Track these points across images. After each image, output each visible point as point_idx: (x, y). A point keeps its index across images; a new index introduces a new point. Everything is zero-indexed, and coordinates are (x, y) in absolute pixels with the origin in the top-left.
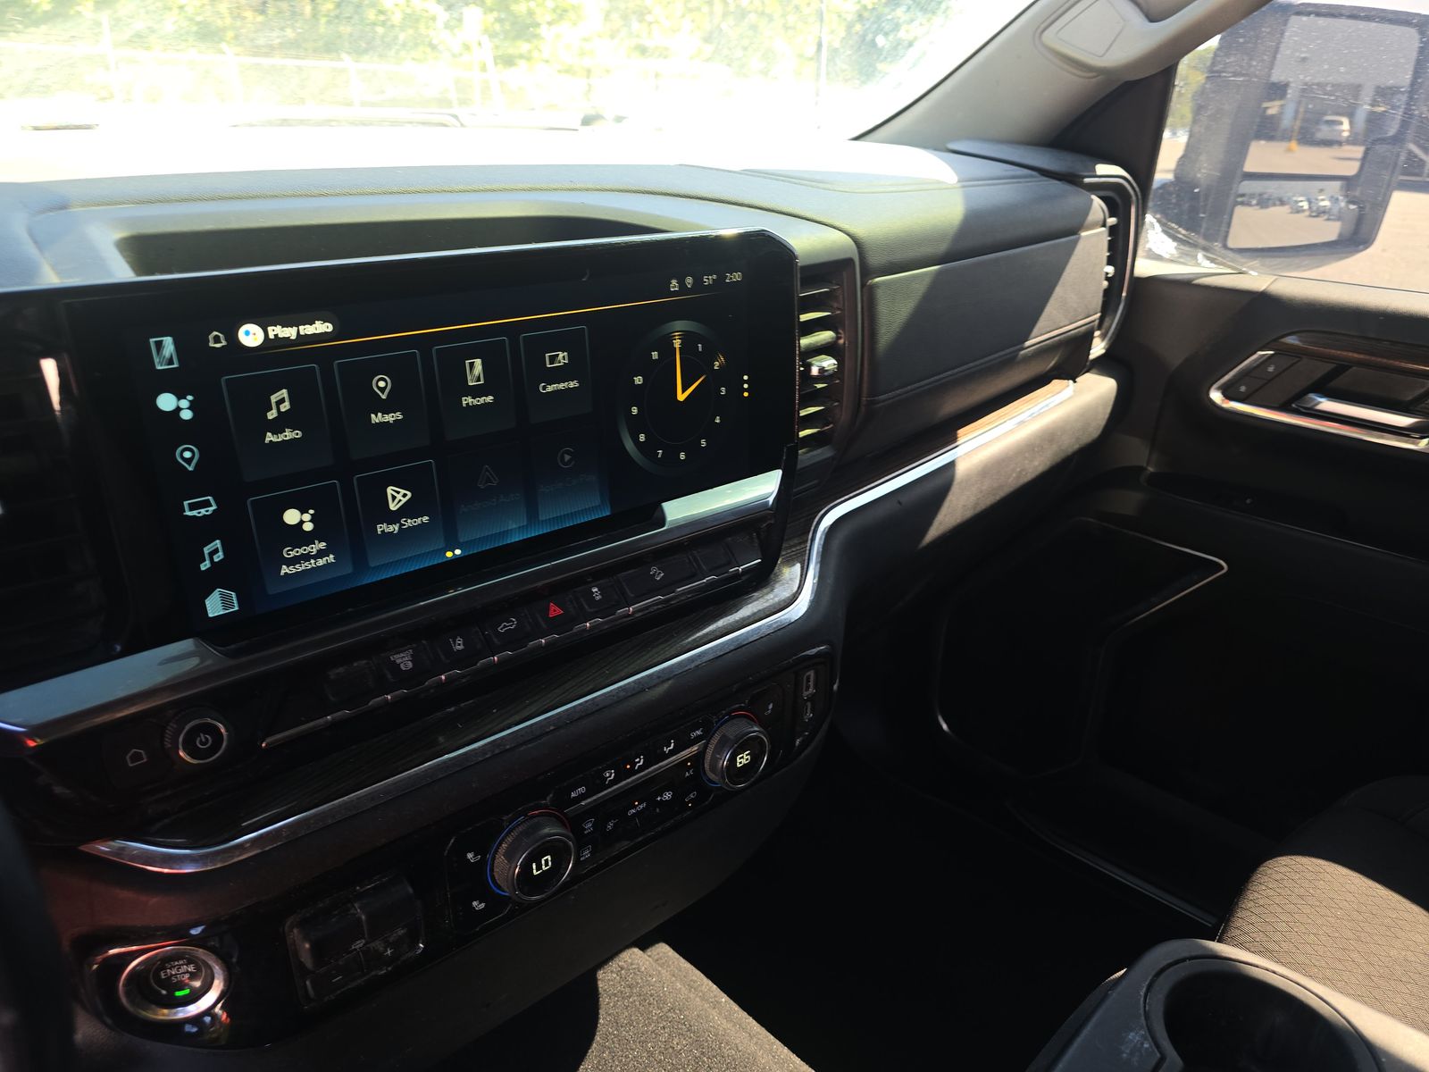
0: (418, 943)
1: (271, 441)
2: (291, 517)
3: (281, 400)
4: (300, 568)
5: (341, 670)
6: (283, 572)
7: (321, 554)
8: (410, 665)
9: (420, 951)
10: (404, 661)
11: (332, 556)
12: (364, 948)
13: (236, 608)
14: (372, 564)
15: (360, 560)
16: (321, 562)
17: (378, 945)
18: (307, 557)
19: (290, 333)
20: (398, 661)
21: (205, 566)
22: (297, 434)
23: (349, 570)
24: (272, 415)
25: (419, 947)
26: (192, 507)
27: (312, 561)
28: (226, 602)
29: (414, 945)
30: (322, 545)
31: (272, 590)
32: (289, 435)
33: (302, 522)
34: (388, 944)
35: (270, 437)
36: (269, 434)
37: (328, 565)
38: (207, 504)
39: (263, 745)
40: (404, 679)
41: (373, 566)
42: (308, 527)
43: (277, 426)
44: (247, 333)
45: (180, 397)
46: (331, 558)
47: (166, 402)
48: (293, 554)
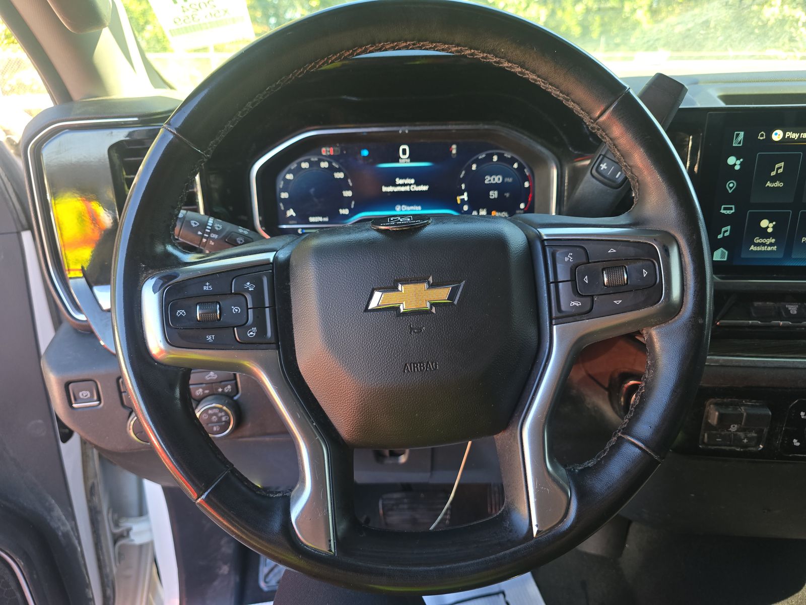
0: (760, 445)
1: (768, 186)
2: (764, 223)
3: (780, 167)
4: (759, 249)
5: (760, 303)
6: (751, 249)
7: (771, 245)
8: (795, 312)
9: (761, 449)
10: (793, 309)
11: (775, 247)
12: (734, 433)
13: (725, 259)
14: (793, 256)
15: (788, 253)
16: (769, 249)
17: (741, 434)
18: (764, 244)
19: (795, 136)
20: (789, 309)
21: (720, 236)
22: (781, 185)
23: (781, 256)
24: (773, 173)
25: (760, 447)
26: (725, 209)
27: (766, 247)
28: (723, 255)
29: (758, 444)
30: (773, 241)
31: (743, 256)
32: (778, 184)
33: (768, 227)
34: (746, 437)
35: (769, 184)
36: (769, 182)
37: (772, 251)
38: (731, 209)
39: (718, 323)
40: (790, 317)
41: (793, 257)
42: (770, 230)
43: (773, 180)
44: (776, 134)
45: (738, 159)
46: (775, 248)
47: (731, 160)
48: (758, 241)
